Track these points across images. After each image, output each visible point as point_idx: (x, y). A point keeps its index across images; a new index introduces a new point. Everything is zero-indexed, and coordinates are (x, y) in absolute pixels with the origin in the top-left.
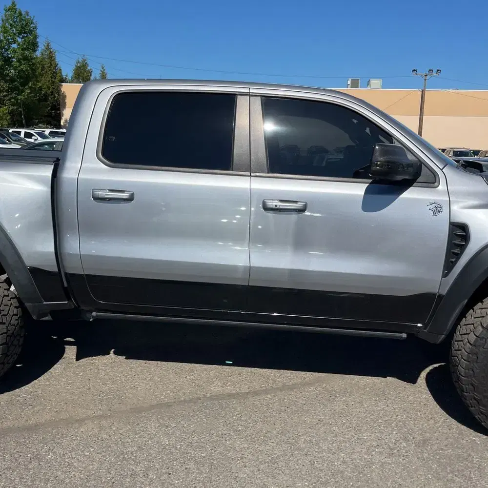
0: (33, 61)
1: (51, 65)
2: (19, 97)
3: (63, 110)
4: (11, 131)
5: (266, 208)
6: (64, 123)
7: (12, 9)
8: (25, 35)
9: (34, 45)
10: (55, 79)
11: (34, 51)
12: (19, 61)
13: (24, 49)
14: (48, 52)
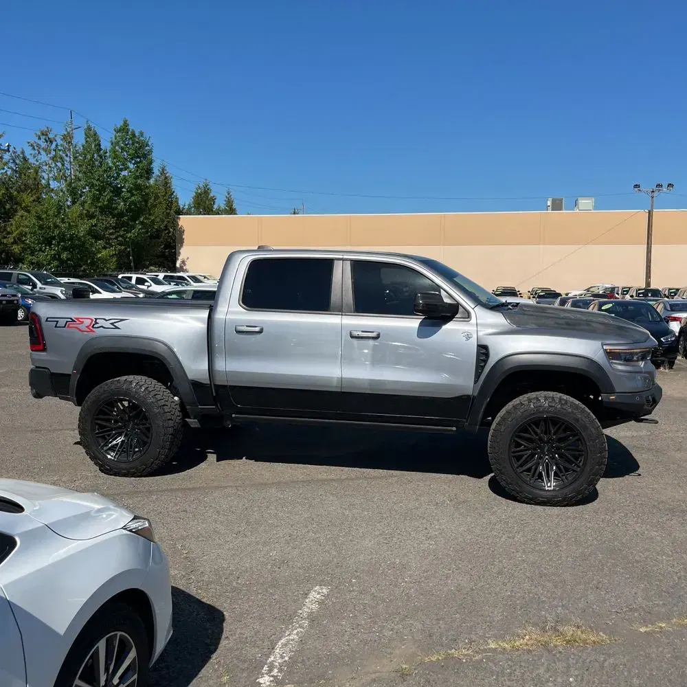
0: (147, 191)
1: (166, 193)
2: (129, 235)
3: (180, 249)
4: (120, 277)
5: (352, 337)
6: (180, 265)
7: (124, 129)
8: (138, 160)
9: (148, 172)
10: (170, 210)
11: (148, 179)
12: (130, 191)
13: (136, 178)
14: (163, 177)
